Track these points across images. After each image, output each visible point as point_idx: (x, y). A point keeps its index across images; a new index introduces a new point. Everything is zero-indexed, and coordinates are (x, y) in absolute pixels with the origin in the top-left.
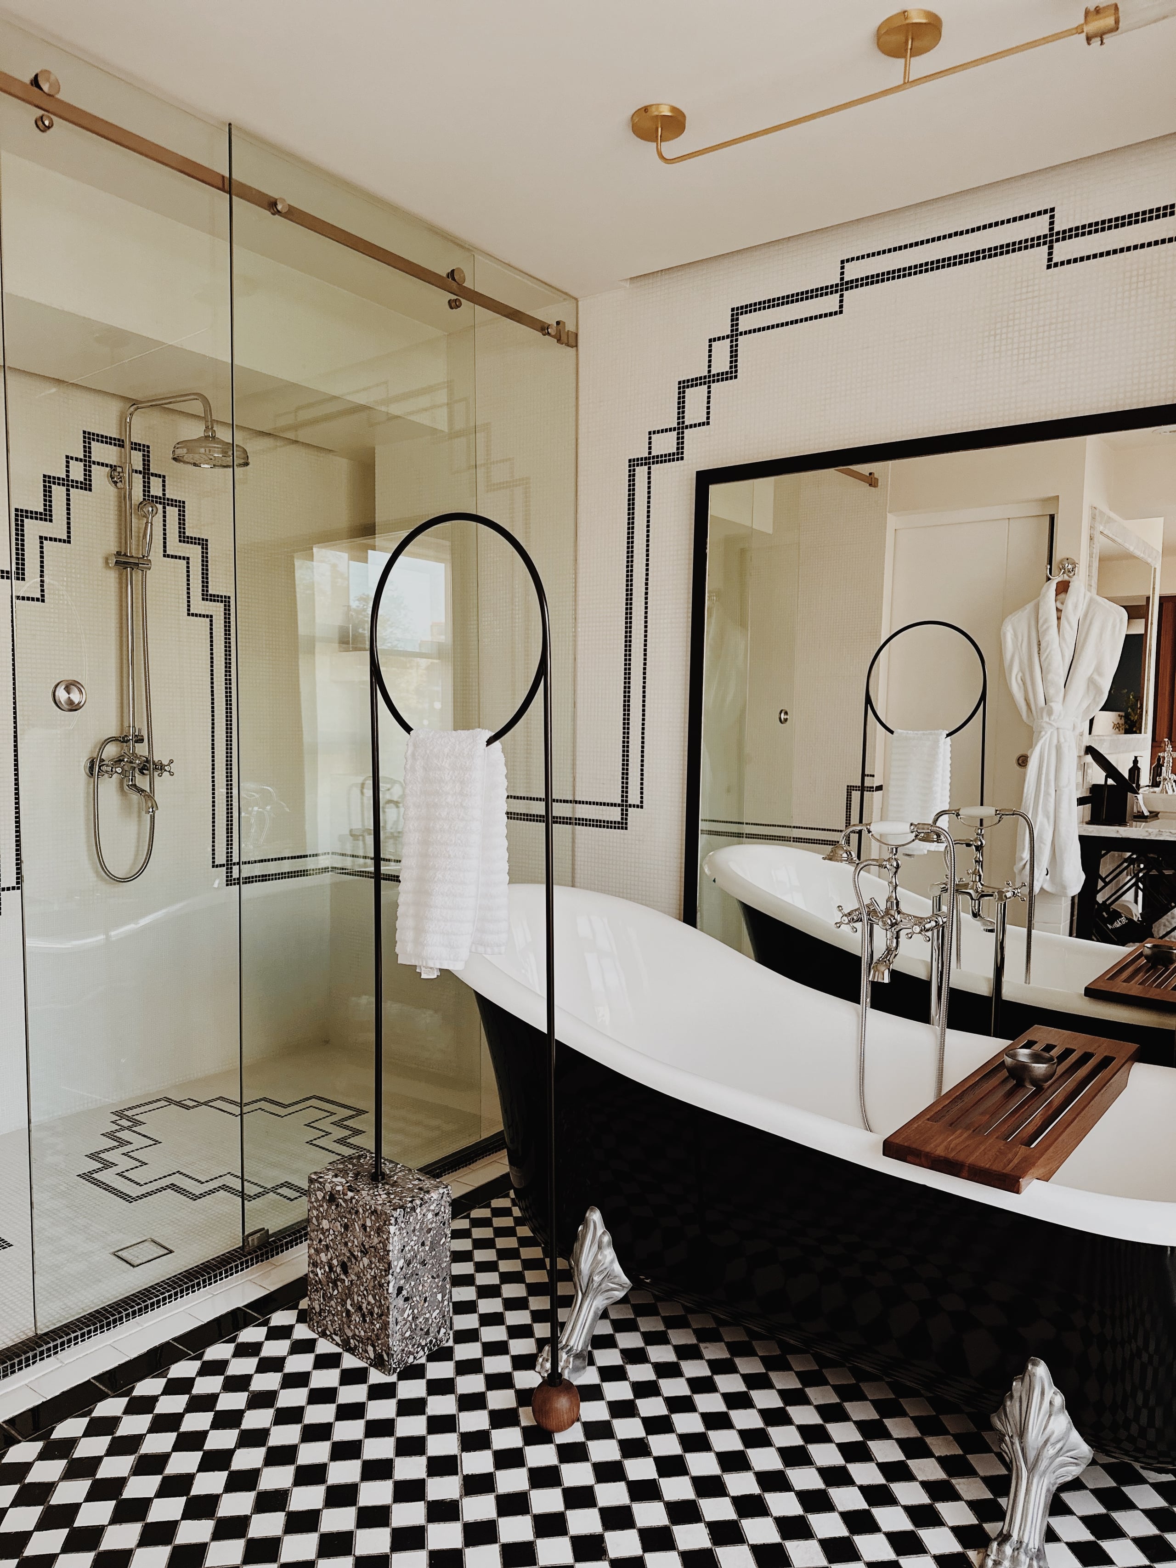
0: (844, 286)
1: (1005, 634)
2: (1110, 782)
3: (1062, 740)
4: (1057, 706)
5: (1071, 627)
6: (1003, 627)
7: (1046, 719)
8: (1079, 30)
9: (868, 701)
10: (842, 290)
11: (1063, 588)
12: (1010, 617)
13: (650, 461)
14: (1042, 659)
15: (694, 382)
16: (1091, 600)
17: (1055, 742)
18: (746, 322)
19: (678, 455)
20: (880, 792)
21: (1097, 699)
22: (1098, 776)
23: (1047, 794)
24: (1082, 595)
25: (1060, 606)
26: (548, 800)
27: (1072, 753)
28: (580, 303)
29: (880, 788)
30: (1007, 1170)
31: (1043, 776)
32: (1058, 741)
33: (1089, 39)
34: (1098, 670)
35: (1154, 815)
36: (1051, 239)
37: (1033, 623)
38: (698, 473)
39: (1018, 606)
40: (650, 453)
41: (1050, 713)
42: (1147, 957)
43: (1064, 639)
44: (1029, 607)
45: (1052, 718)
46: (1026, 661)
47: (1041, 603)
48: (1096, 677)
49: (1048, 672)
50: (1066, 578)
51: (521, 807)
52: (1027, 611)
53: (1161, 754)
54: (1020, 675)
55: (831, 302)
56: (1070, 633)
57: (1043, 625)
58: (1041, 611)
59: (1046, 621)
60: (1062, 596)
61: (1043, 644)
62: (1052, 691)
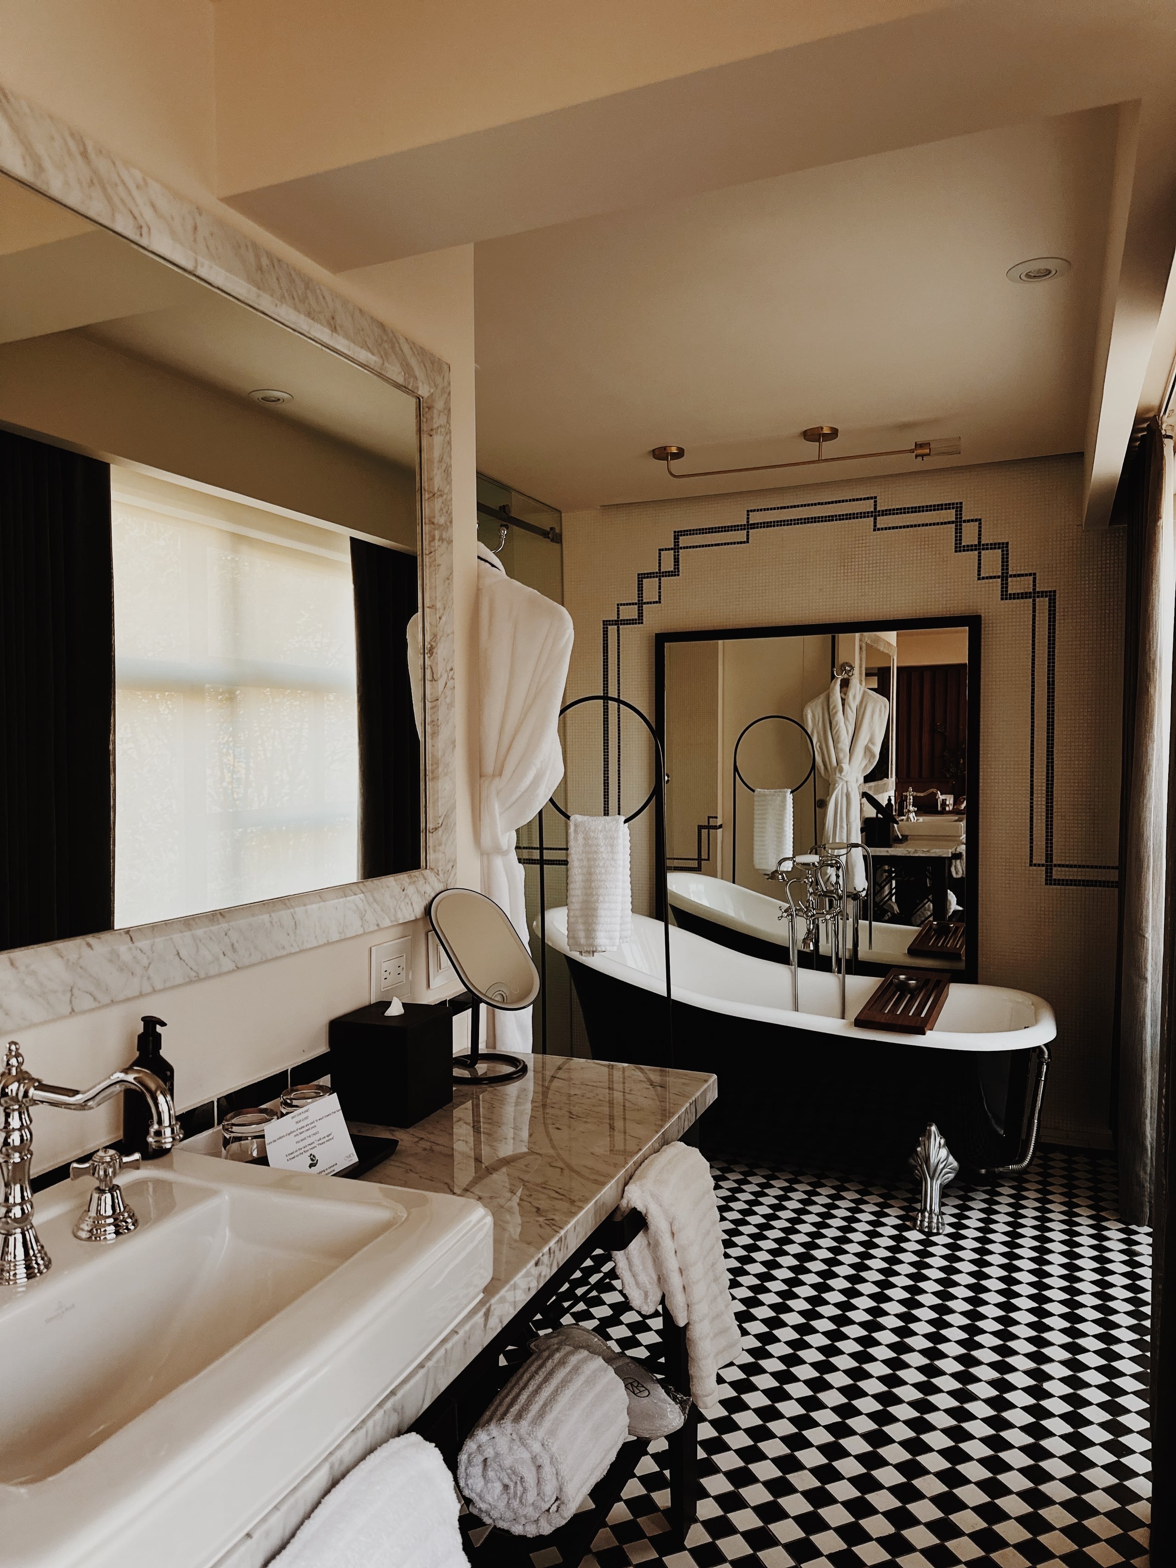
0: (750, 526)
1: (806, 715)
2: (880, 816)
3: (850, 790)
4: (845, 766)
5: (852, 711)
6: (805, 711)
7: (838, 775)
8: (912, 451)
9: (736, 769)
10: (748, 529)
11: (845, 684)
12: (809, 703)
13: (618, 622)
14: (834, 733)
15: (650, 575)
16: (864, 692)
17: (845, 791)
18: (683, 541)
19: (640, 620)
20: (721, 829)
21: (872, 761)
22: (871, 812)
23: (841, 827)
24: (858, 689)
25: (843, 696)
26: (541, 849)
27: (856, 798)
28: (563, 514)
29: (721, 826)
30: (918, 1025)
31: (839, 815)
32: (847, 790)
33: (916, 456)
34: (871, 741)
35: (905, 838)
36: (875, 514)
37: (826, 707)
38: (656, 634)
39: (816, 695)
40: (618, 618)
41: (841, 771)
42: (935, 930)
43: (847, 717)
44: (822, 697)
45: (843, 774)
46: (822, 733)
47: (831, 694)
48: (870, 745)
49: (838, 742)
50: (846, 676)
51: (525, 854)
52: (821, 700)
53: (905, 794)
54: (818, 744)
55: (741, 535)
56: (852, 716)
57: (833, 709)
58: (831, 700)
59: (835, 707)
60: (844, 689)
61: (834, 723)
62: (841, 755)
